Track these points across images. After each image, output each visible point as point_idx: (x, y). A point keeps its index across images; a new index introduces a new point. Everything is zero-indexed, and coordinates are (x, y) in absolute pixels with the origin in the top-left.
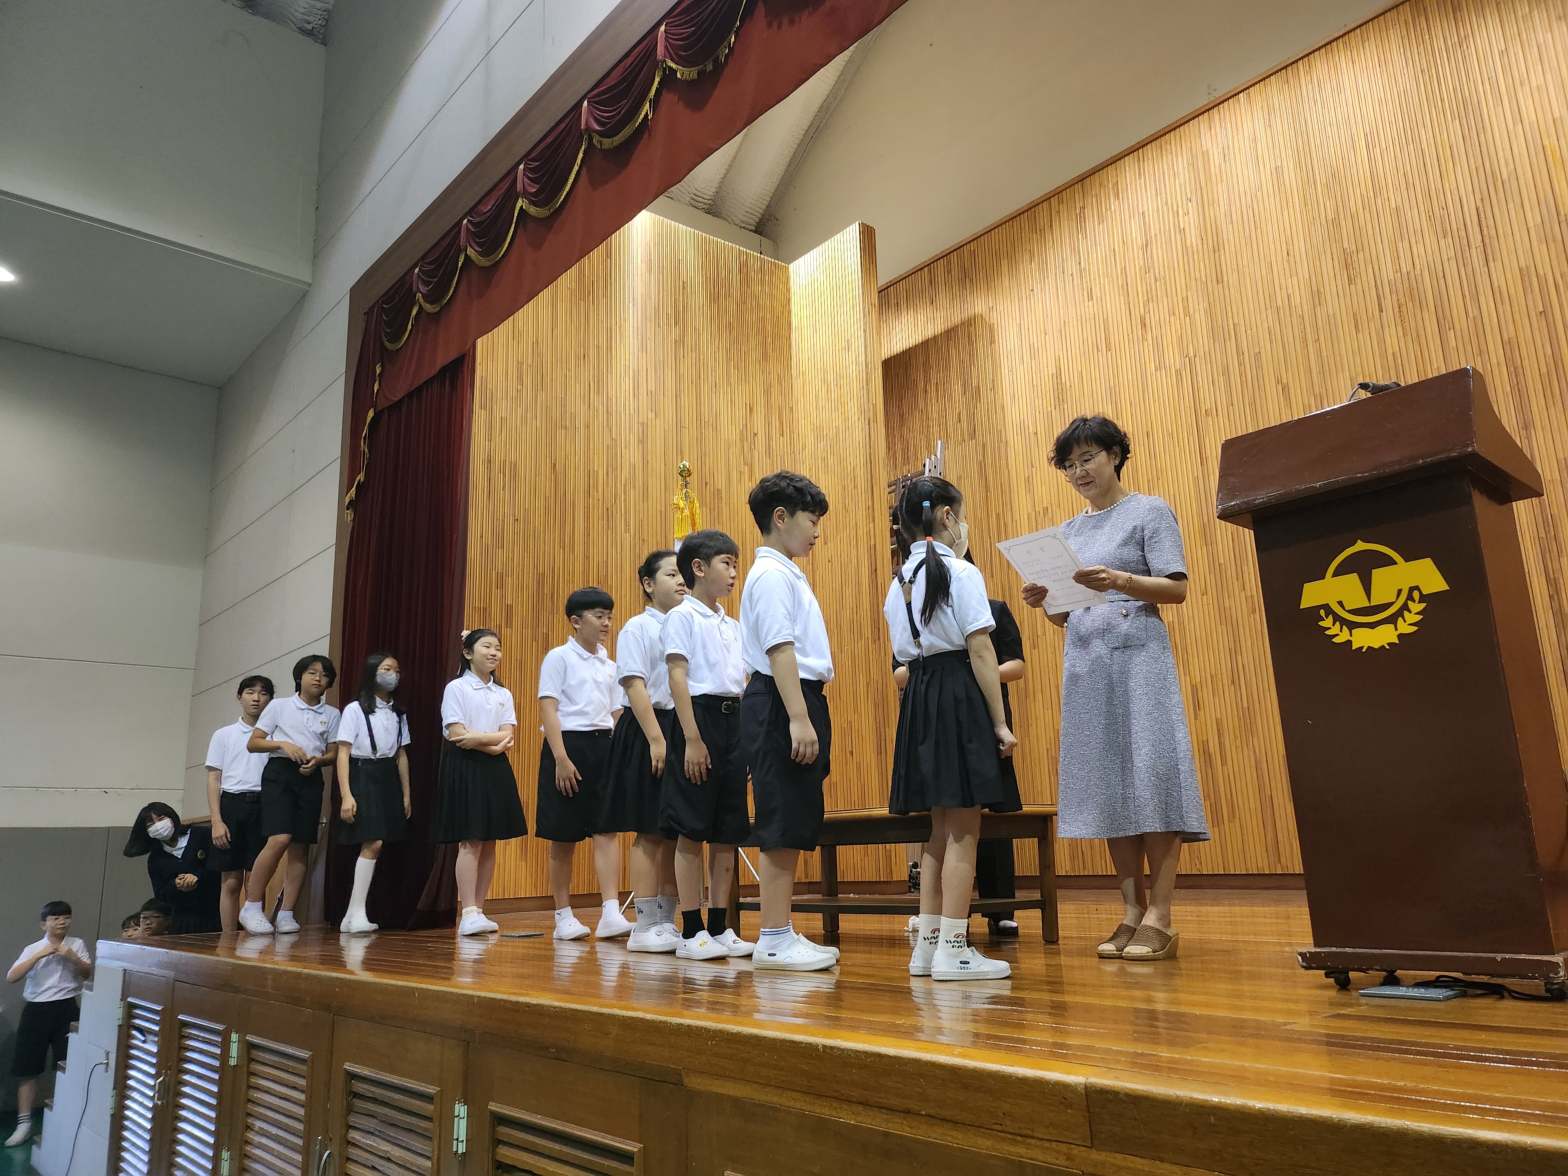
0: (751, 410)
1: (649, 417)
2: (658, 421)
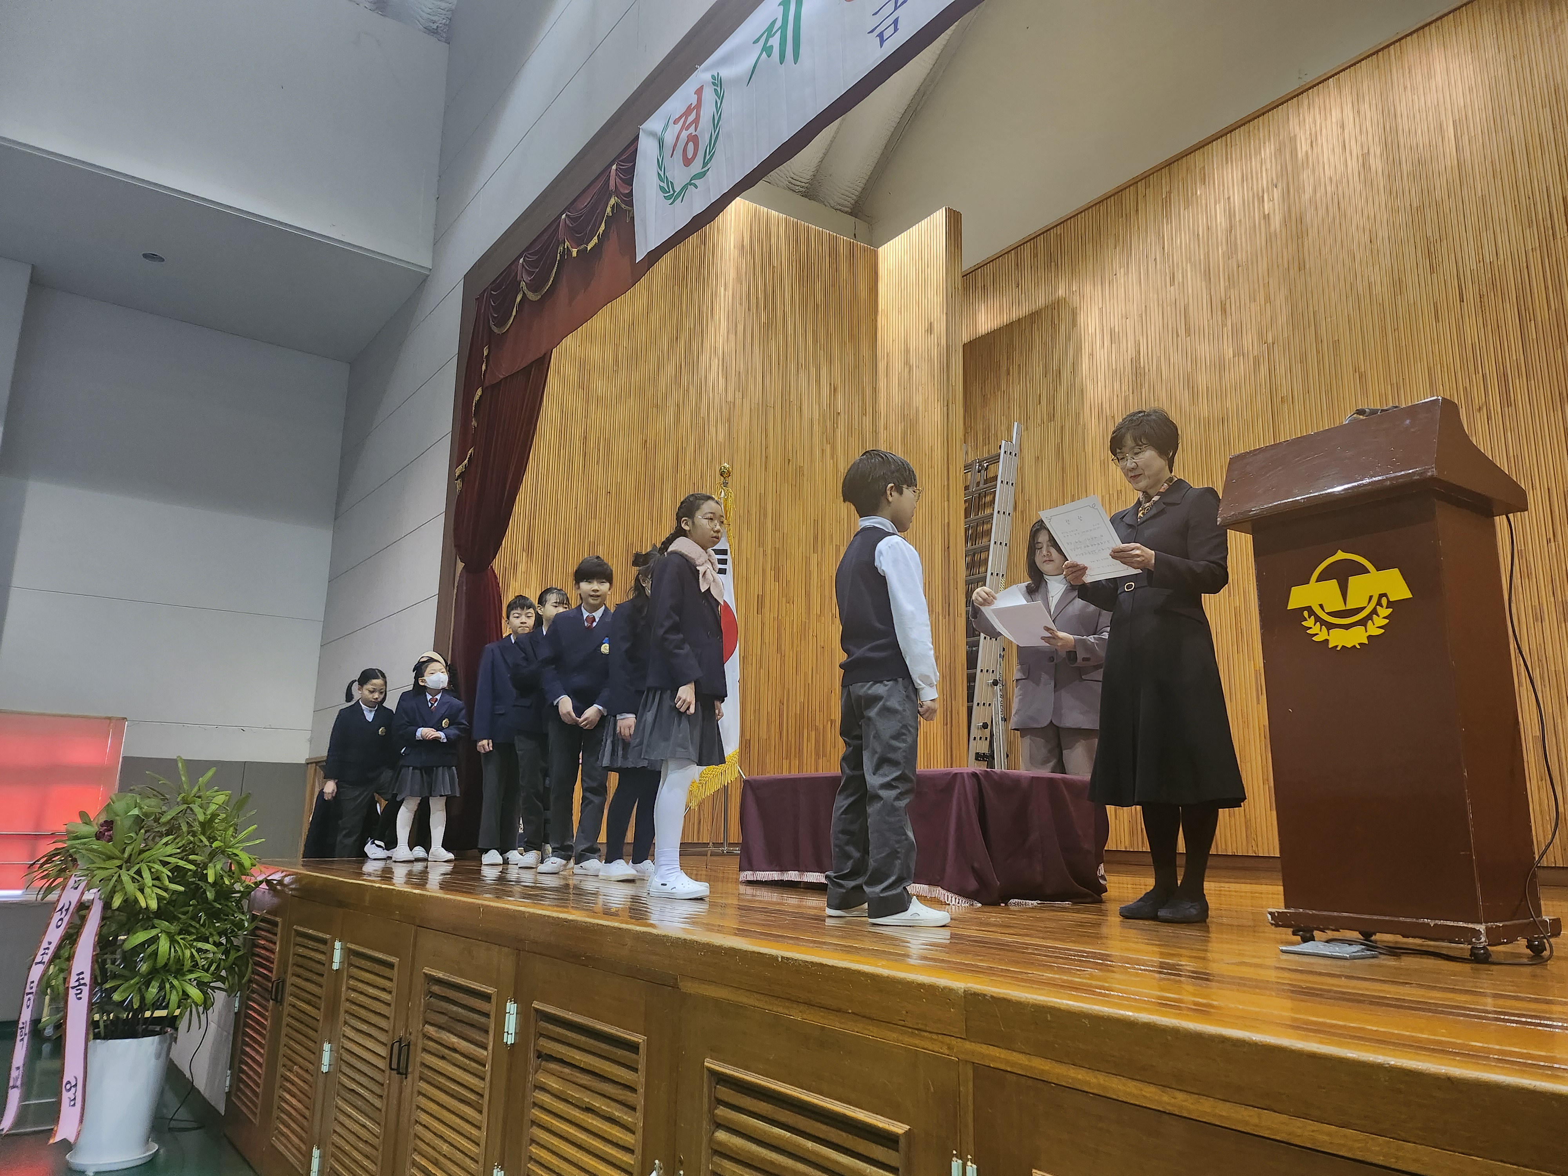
0: (835, 390)
1: (736, 396)
2: (744, 400)
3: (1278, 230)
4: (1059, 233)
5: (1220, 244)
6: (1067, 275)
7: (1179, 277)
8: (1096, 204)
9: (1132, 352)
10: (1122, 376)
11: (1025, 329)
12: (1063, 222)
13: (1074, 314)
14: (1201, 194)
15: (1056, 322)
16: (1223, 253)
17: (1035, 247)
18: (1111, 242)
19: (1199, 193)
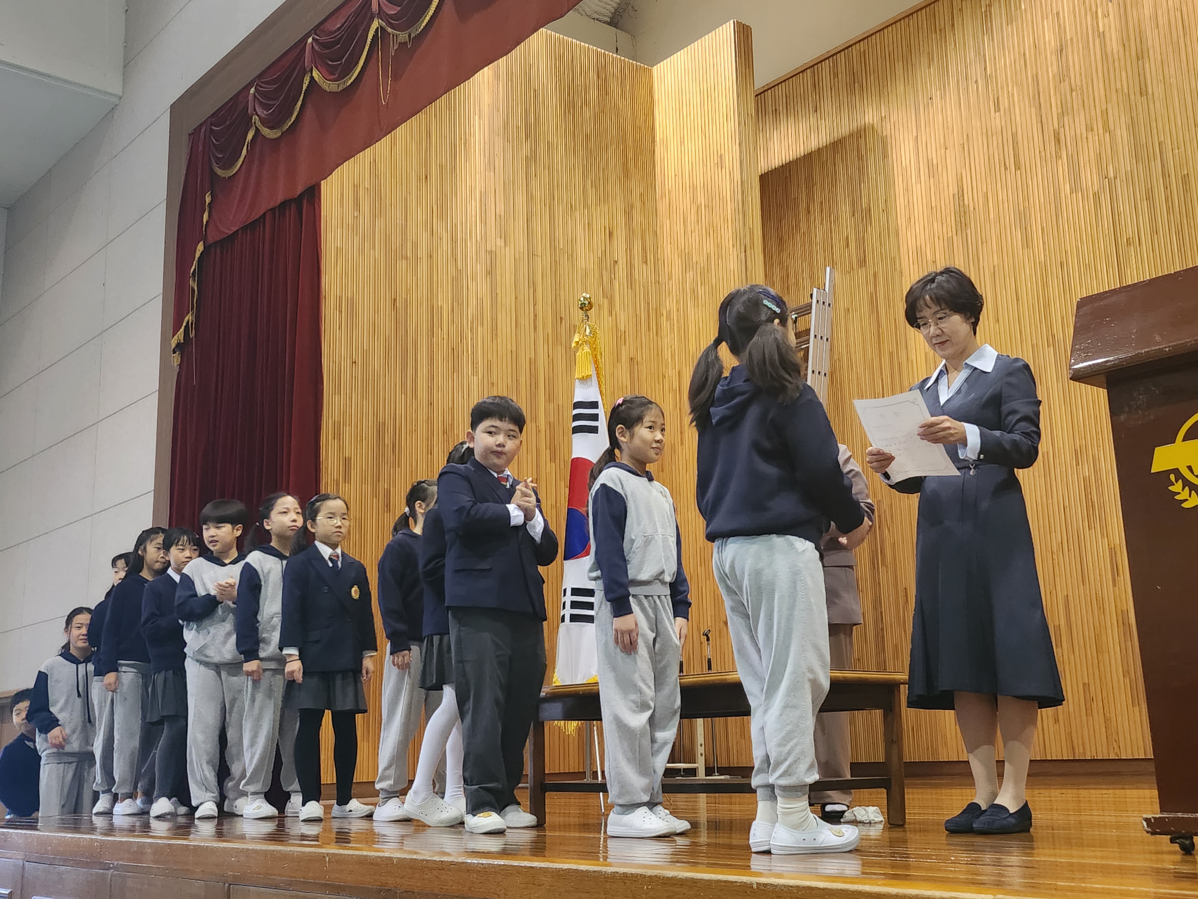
0: (611, 234)
1: (498, 244)
2: (507, 249)
7: (1005, 102)
9: (953, 189)
10: (944, 215)
15: (864, 153)
18: (924, 60)
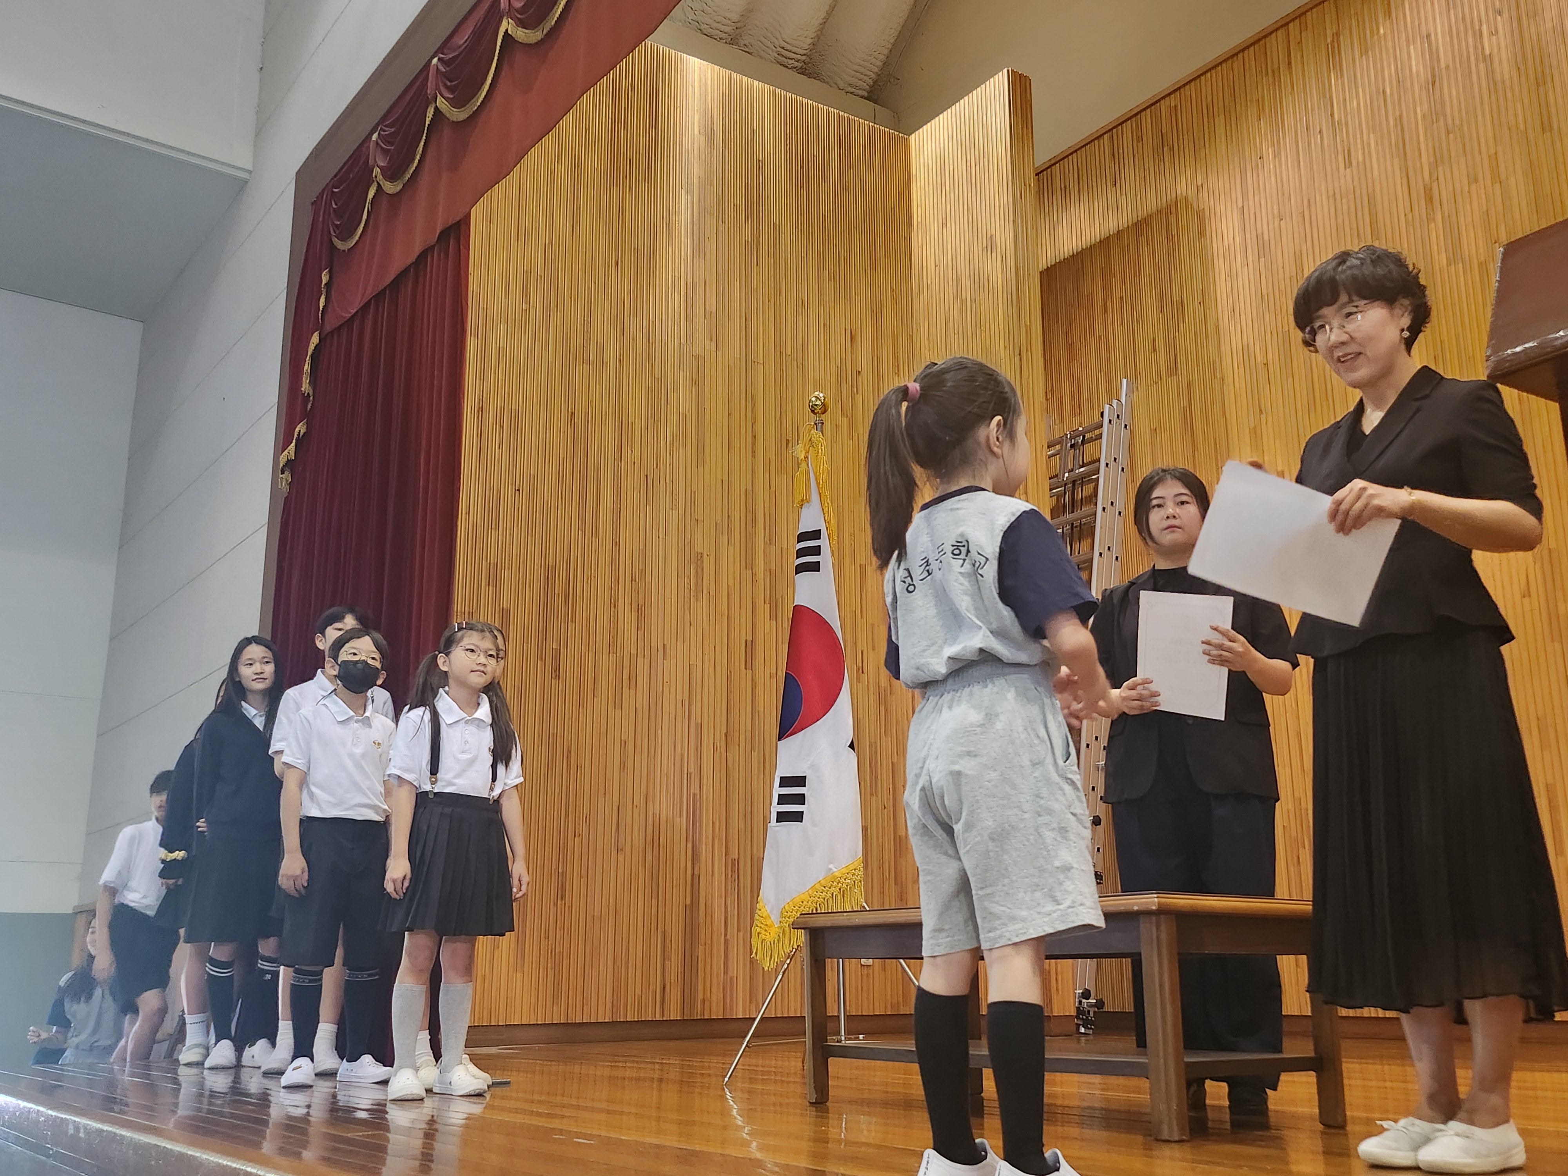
0: (853, 338)
1: (708, 347)
2: (720, 354)
3: (1507, 77)
4: (1173, 104)
5: (1418, 103)
6: (1187, 163)
7: (1358, 156)
8: (1228, 59)
11: (1128, 245)
12: (1179, 88)
13: (1200, 216)
14: (1385, 33)
15: (1174, 232)
16: (1424, 116)
17: (1139, 126)
18: (1253, 112)
19: (1382, 31)
